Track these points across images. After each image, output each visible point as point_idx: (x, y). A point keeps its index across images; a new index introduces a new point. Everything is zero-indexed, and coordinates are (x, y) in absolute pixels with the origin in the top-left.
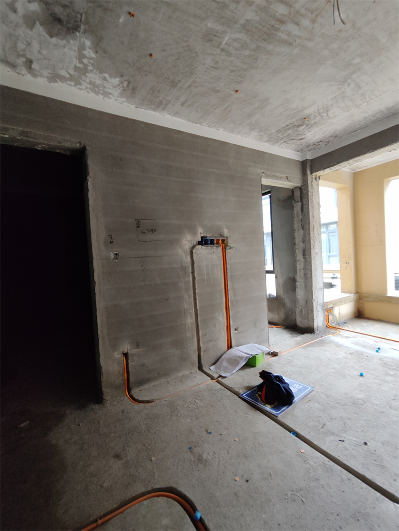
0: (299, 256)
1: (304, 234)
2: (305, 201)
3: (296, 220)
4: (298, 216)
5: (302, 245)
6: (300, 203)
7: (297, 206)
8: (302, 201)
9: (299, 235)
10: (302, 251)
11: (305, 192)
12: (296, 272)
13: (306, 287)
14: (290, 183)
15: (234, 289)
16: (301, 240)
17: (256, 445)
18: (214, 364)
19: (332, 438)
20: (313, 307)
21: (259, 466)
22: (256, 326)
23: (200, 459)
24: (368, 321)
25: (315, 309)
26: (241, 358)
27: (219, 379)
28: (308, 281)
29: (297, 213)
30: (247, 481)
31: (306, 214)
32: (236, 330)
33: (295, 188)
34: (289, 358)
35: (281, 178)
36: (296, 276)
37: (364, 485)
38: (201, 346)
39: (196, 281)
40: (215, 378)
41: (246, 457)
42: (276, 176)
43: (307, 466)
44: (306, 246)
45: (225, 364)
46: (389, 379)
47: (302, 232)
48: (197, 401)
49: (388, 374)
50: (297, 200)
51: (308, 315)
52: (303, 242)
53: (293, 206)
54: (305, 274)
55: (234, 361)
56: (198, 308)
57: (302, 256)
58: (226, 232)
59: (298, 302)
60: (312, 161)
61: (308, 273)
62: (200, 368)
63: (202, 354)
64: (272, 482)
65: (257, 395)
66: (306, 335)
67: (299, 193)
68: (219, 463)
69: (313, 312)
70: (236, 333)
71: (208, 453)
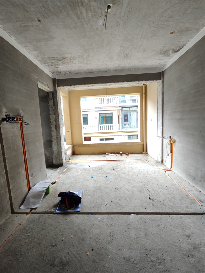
0: (53, 129)
1: (56, 117)
2: (55, 100)
3: (50, 110)
4: (51, 107)
5: (54, 122)
6: (52, 101)
7: (51, 103)
8: (53, 100)
9: (52, 118)
10: (55, 126)
11: (55, 95)
12: (52, 137)
13: (58, 144)
14: (49, 89)
15: (28, 151)
16: (54, 120)
17: (82, 231)
18: (21, 204)
19: (103, 206)
20: (62, 153)
21: (91, 239)
22: (41, 170)
23: (63, 264)
24: (77, 155)
25: (62, 154)
26: (42, 192)
27: (32, 211)
28: (59, 141)
29: (51, 105)
30: (92, 250)
31: (56, 107)
32: (32, 176)
33: (49, 92)
34: (61, 182)
35: (45, 85)
36: (52, 139)
37: (122, 215)
38: (12, 196)
39: (5, 149)
40: (29, 212)
41: (83, 240)
42: (43, 83)
43: (105, 223)
44: (57, 123)
45: (31, 200)
46: (100, 175)
47: (54, 116)
48: (29, 234)
49: (98, 174)
50: (51, 99)
51: (59, 158)
52: (55, 121)
53: (49, 102)
54: (57, 138)
55: (38, 196)
56: (8, 169)
57: (55, 128)
58: (21, 113)
59: (54, 152)
60: (58, 80)
61: (58, 137)
62: (13, 212)
63: (13, 201)
64: (100, 240)
65: (63, 207)
66: (60, 168)
67: (52, 95)
68: (74, 256)
69: (62, 156)
70: (32, 178)
71: (65, 257)
